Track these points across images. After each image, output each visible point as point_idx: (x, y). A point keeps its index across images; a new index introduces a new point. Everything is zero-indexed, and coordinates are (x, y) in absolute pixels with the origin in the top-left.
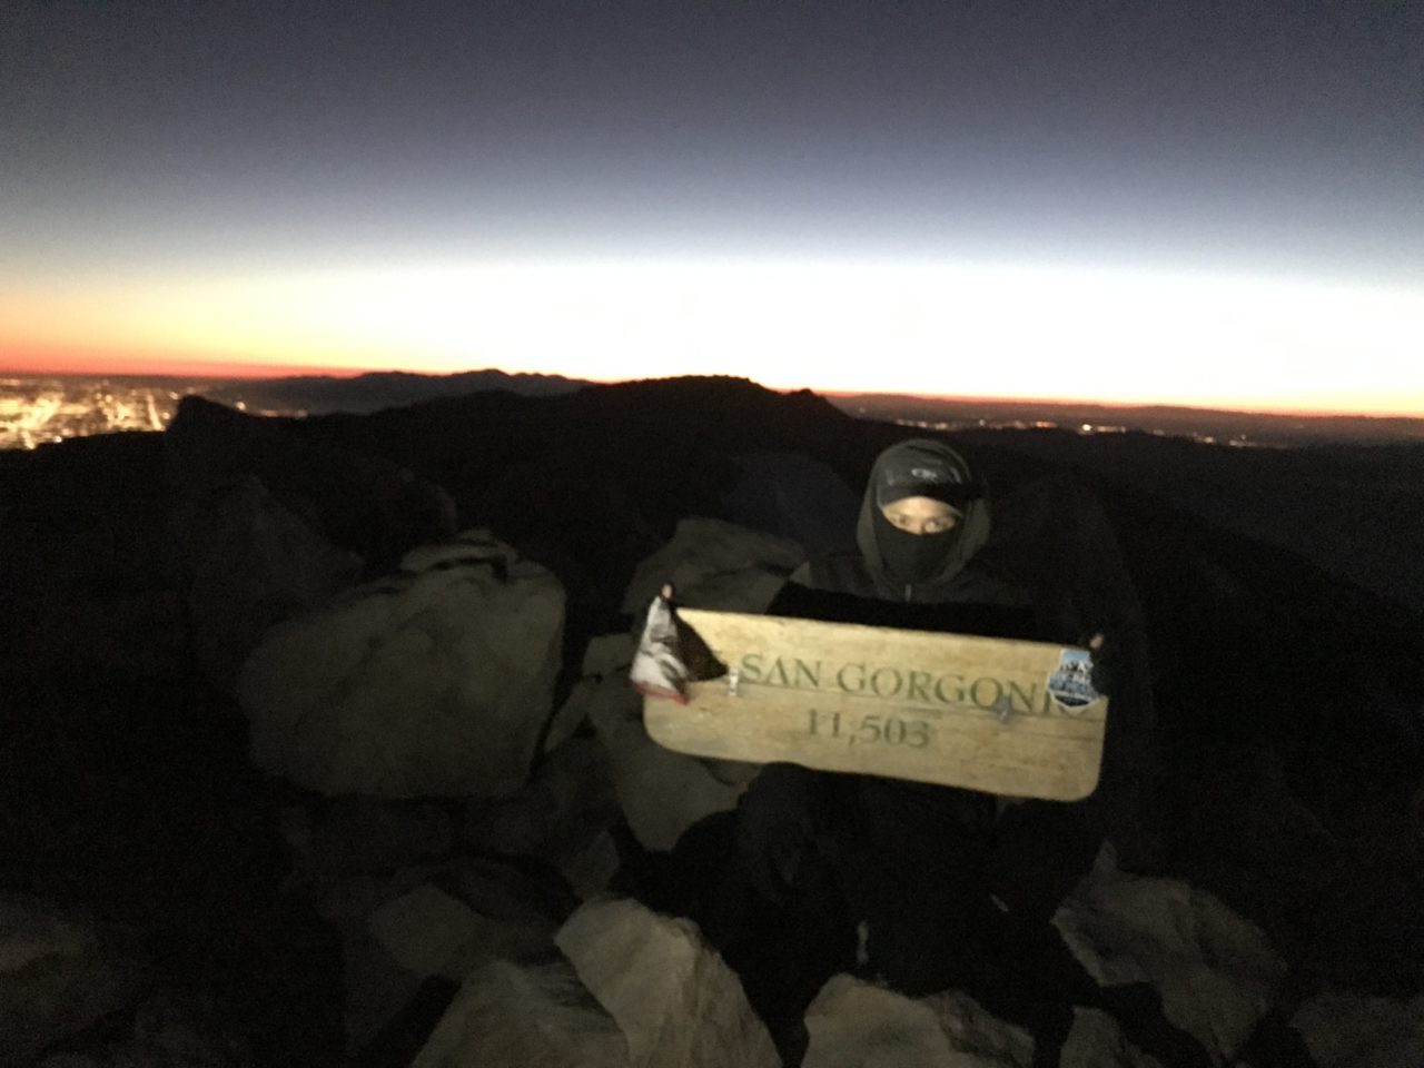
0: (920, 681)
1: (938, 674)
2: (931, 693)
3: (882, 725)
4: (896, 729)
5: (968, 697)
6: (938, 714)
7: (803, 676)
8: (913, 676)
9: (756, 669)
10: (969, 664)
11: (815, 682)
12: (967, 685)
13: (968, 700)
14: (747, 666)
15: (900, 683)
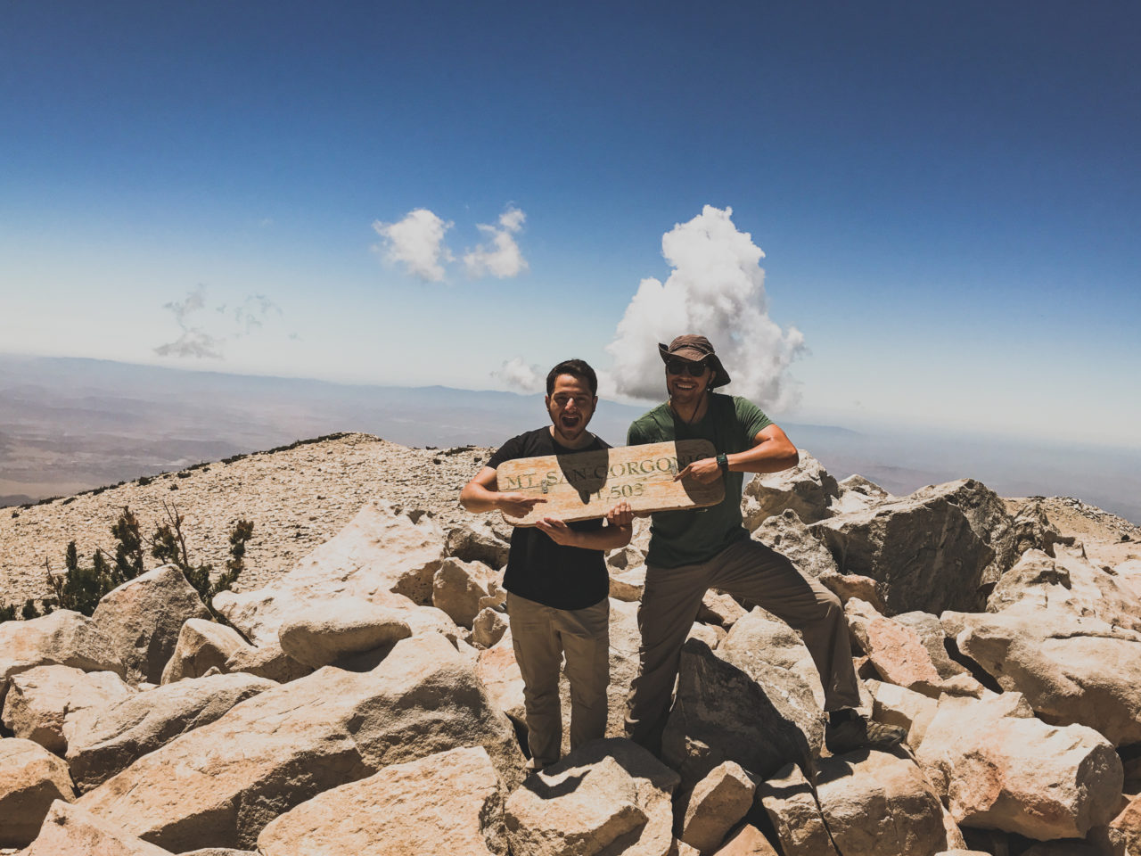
0: (633, 466)
1: (639, 463)
2: (639, 470)
3: (620, 489)
4: (627, 489)
5: (656, 468)
6: (645, 479)
7: (577, 476)
8: (629, 464)
9: (553, 478)
10: (652, 454)
11: (584, 478)
12: (654, 464)
13: (657, 470)
14: (548, 477)
15: (624, 470)
